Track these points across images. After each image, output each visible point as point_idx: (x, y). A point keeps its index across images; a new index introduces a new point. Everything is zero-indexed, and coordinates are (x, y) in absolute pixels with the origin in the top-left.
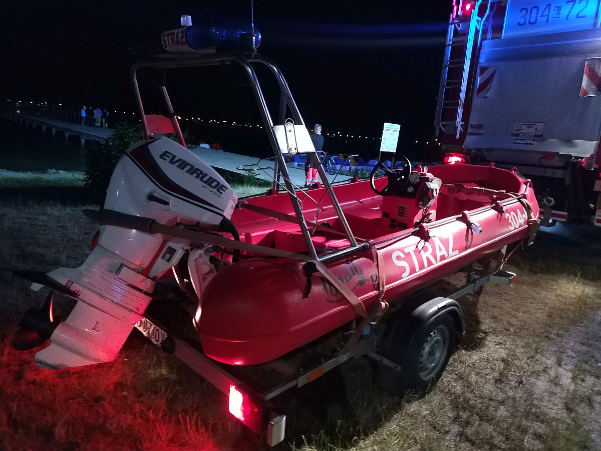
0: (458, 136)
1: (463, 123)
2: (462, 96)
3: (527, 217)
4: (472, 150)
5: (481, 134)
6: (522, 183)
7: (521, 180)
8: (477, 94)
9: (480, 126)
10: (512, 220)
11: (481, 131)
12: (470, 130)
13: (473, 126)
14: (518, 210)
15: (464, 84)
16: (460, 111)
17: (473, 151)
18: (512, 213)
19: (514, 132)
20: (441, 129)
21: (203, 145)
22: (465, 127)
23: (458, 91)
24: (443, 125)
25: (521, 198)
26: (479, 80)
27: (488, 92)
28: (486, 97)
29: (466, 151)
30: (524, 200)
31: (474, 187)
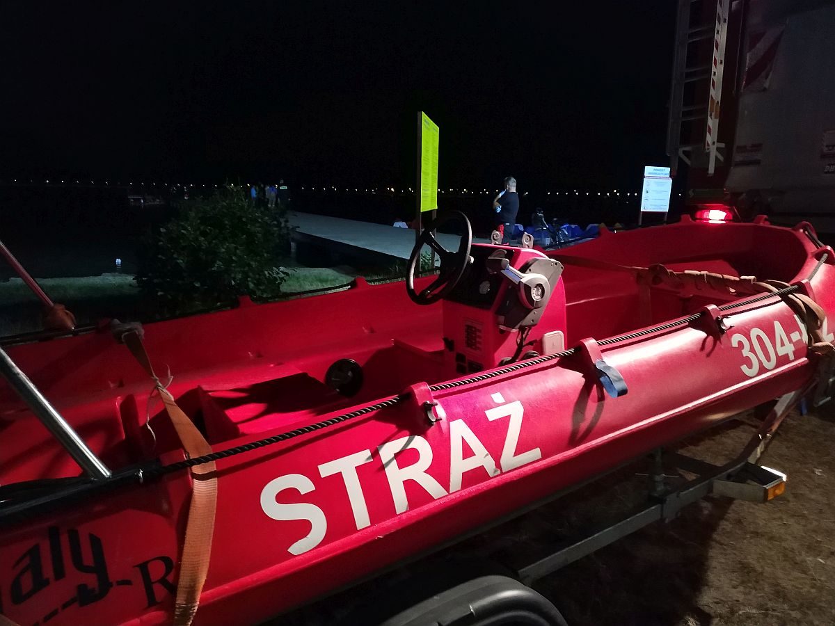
0: (711, 170)
1: (723, 145)
2: (716, 93)
3: (805, 338)
4: (741, 194)
5: (757, 162)
6: (810, 256)
7: (811, 248)
8: (747, 84)
9: (757, 147)
10: (752, 350)
11: (758, 156)
12: (738, 157)
13: (742, 149)
14: (777, 325)
15: (718, 71)
16: (712, 123)
17: (744, 195)
18: (755, 332)
19: (825, 150)
20: (680, 159)
21: (398, 224)
22: (727, 152)
23: (707, 83)
24: (684, 152)
25: (791, 292)
26: (749, 60)
27: (766, 78)
28: (765, 89)
29: (729, 197)
30: (800, 298)
31: (687, 272)
